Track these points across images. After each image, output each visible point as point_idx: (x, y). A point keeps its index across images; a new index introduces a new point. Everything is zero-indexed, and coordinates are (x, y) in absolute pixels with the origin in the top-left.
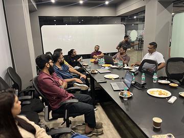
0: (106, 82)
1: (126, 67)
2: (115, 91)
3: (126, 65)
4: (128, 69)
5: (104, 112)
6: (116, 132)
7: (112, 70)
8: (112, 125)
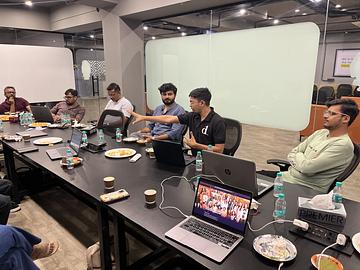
0: (37, 151)
1: (76, 125)
2: (53, 160)
3: (76, 122)
4: (80, 128)
5: (40, 208)
6: (64, 230)
7: (49, 132)
8: (57, 223)
